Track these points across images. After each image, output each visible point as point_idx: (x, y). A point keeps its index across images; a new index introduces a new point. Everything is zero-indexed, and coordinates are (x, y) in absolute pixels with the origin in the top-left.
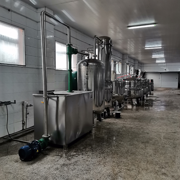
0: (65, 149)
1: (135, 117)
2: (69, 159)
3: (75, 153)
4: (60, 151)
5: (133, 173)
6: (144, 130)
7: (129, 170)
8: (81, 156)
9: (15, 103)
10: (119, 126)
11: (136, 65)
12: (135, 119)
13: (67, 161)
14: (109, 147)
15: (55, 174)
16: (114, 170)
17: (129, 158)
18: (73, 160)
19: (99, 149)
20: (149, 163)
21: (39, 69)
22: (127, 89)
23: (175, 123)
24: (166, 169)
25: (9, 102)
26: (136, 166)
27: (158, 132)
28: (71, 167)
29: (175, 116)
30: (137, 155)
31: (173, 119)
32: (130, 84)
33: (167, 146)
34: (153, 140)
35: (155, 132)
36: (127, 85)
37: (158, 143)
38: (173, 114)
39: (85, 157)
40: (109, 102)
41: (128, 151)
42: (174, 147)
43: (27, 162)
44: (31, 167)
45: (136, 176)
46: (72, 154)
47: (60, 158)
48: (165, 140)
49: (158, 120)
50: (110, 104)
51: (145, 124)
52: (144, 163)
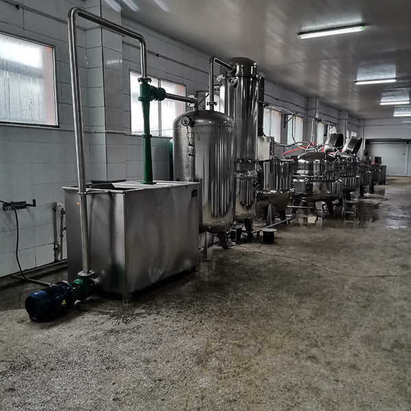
0: (125, 302)
1: (308, 241)
2: (127, 320)
3: (143, 311)
4: (114, 306)
5: (245, 353)
6: (315, 270)
7: (239, 346)
8: (153, 316)
9: (34, 205)
10: (261, 261)
11: (344, 122)
12: (307, 245)
13: (122, 324)
14: (219, 302)
15: (87, 348)
16: (209, 345)
17: (253, 323)
18: (134, 324)
19: (197, 305)
20: (291, 335)
21: (90, 133)
22: (303, 178)
23: (395, 256)
24: (322, 348)
25: (22, 203)
26: (259, 341)
27: (343, 274)
28: (125, 336)
29: (405, 241)
30: (271, 319)
31: (396, 247)
32: (310, 167)
33: (350, 303)
34: (324, 291)
35: (337, 274)
36: (302, 169)
37: (332, 297)
38: (402, 237)
39: (160, 319)
40: (248, 208)
41: (257, 309)
42: (365, 307)
43: (41, 324)
44: (46, 333)
45: (250, 358)
46: (137, 311)
47: (110, 319)
48: (351, 291)
49: (358, 249)
50: (252, 211)
51: (323, 257)
52: (279, 335)
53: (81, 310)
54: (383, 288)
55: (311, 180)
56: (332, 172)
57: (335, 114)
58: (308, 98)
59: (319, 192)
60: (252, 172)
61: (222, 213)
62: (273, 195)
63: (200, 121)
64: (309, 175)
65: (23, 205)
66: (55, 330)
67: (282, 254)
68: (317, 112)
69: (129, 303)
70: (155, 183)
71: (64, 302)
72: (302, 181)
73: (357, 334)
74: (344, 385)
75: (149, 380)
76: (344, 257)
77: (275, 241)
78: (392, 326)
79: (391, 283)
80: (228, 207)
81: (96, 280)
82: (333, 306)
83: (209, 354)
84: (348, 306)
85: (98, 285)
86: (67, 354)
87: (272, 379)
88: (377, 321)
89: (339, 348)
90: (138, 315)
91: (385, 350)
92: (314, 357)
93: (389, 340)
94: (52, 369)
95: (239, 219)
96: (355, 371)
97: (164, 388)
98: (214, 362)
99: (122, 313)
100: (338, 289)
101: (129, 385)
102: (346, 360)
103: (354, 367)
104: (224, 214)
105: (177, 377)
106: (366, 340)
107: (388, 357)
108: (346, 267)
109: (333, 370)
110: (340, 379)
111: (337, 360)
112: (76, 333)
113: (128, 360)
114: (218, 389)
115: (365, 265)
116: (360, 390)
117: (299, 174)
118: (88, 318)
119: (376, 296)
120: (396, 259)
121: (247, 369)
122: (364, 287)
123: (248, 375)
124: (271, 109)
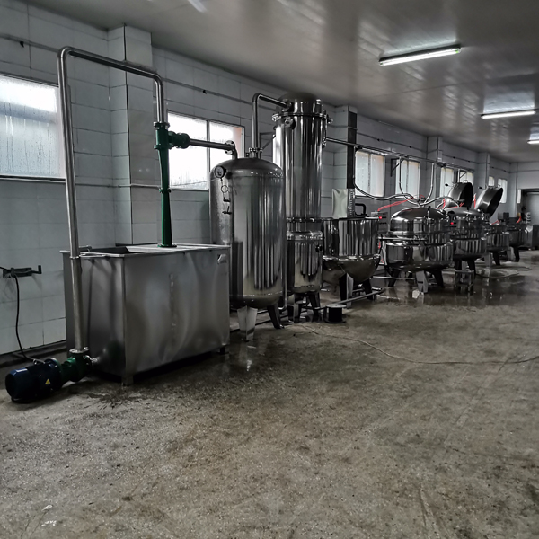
0: (124, 385)
1: (387, 321)
2: (116, 404)
3: (139, 395)
4: (110, 389)
5: (230, 441)
7: (228, 435)
8: (148, 401)
10: (312, 343)
11: (485, 168)
12: (382, 326)
13: (108, 408)
14: (234, 387)
15: (58, 431)
16: (193, 432)
17: (258, 411)
18: (123, 408)
19: (206, 390)
20: (295, 424)
22: (401, 242)
23: (488, 339)
24: (323, 440)
25: (27, 269)
26: (254, 429)
27: (404, 360)
28: (106, 420)
29: (514, 322)
30: (283, 407)
31: (496, 329)
32: (410, 226)
33: (390, 393)
34: (368, 379)
35: (396, 359)
36: (400, 230)
37: (373, 385)
38: (514, 317)
39: (153, 404)
40: (311, 278)
41: (273, 396)
42: (405, 397)
43: (20, 405)
44: (21, 414)
45: (232, 446)
46: (133, 395)
47: (98, 402)
48: (402, 379)
49: (446, 330)
50: (316, 283)
51: (393, 340)
52: (281, 425)
53: (72, 392)
54: (443, 376)
55: (411, 244)
56: (439, 232)
57: (472, 157)
58: (427, 136)
59: (420, 259)
60: (315, 233)
61: (268, 284)
62: (351, 263)
63: (241, 172)
64: (408, 236)
65: (27, 272)
66: (32, 412)
67: (343, 335)
68: (440, 154)
69: (128, 386)
70: (175, 247)
71: (48, 382)
72: (400, 244)
73: (375, 426)
74: (322, 478)
75: (107, 465)
76: (420, 339)
77: (344, 320)
78: (425, 420)
79: (458, 371)
81: (95, 360)
82: (367, 396)
83: (187, 441)
84: (384, 396)
85: (96, 364)
86: (34, 436)
87: (243, 469)
88: (410, 413)
89: (343, 440)
90: (131, 399)
91: (397, 444)
92: (307, 448)
93: (409, 434)
94: (10, 451)
95: (300, 292)
96: (346, 464)
97: (118, 473)
98: (189, 450)
99: (115, 397)
100: (386, 376)
101: (83, 469)
102: (341, 453)
103: (347, 460)
104: (271, 286)
105: (139, 463)
106: (381, 433)
107: (394, 452)
108: (414, 352)
109: (320, 462)
110: (321, 472)
111: (331, 452)
112: (53, 415)
113: (95, 444)
114: (177, 476)
115: (440, 349)
116: (337, 484)
117: (396, 236)
118: (76, 400)
119: (428, 385)
120: (486, 344)
121: (221, 458)
122: (421, 375)
123: (219, 464)
124: (370, 153)
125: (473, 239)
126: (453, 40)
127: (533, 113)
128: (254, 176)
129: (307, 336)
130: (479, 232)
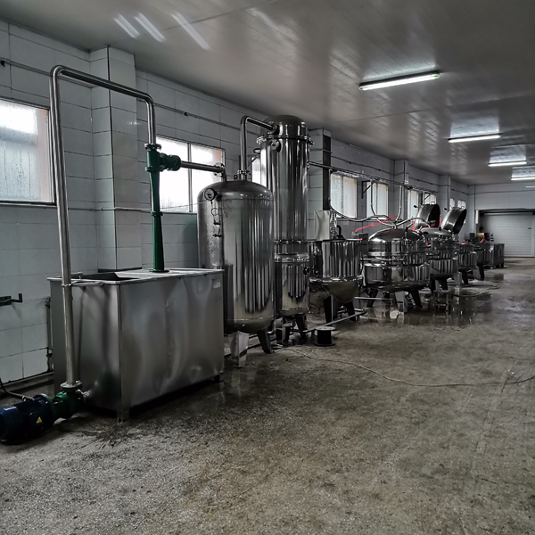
0: (120, 421)
2: (115, 442)
3: (138, 431)
4: (105, 425)
5: (249, 480)
6: (371, 378)
7: (244, 472)
8: (149, 437)
9: (20, 301)
10: (307, 367)
11: (446, 190)
13: (107, 447)
14: (237, 419)
15: (57, 475)
16: (206, 471)
17: (270, 445)
18: (123, 446)
19: (209, 422)
20: (312, 458)
21: (96, 211)
22: (379, 262)
23: (481, 360)
24: (346, 474)
25: (6, 298)
26: (270, 465)
27: (405, 383)
28: (107, 461)
29: (500, 342)
30: (295, 439)
31: (485, 349)
32: (388, 247)
33: (400, 419)
34: (374, 404)
35: (397, 383)
36: (378, 251)
37: (381, 411)
38: (498, 335)
39: (156, 440)
40: (299, 300)
41: (281, 427)
42: (417, 424)
43: (9, 447)
44: (12, 457)
45: (251, 486)
46: (131, 431)
47: (95, 441)
48: (408, 403)
49: (436, 351)
50: (303, 305)
51: (387, 362)
52: (298, 459)
53: (62, 430)
54: (449, 400)
55: (389, 264)
56: (415, 253)
57: (433, 179)
58: (394, 160)
59: (399, 279)
60: (302, 255)
61: (259, 307)
62: (335, 284)
63: (230, 194)
64: (386, 257)
65: (6, 301)
66: (24, 454)
67: (336, 358)
68: (407, 177)
69: (124, 421)
70: (167, 271)
71: (39, 420)
72: (378, 265)
73: (395, 456)
74: (356, 518)
75: (120, 514)
76: (414, 361)
77: (333, 342)
78: (444, 448)
79: (462, 394)
80: (267, 300)
81: (87, 394)
82: (378, 423)
83: (202, 482)
84: (396, 423)
85: (88, 398)
86: (30, 482)
87: (270, 512)
88: (427, 440)
89: (366, 473)
90: (131, 436)
91: (424, 476)
92: (331, 485)
93: (432, 464)
94: (7, 500)
95: (288, 314)
96: (377, 501)
97: (134, 522)
98: (206, 492)
99: (112, 434)
100: (391, 402)
101: (94, 519)
102: (369, 489)
103: (377, 496)
104: (262, 309)
105: (154, 509)
106: (404, 464)
107: (424, 485)
108: (411, 374)
109: (349, 500)
110: (353, 511)
111: (359, 488)
112: (48, 457)
113: (102, 489)
114: (200, 523)
115: (437, 371)
116: (374, 525)
117: (374, 257)
118: (69, 439)
119: (436, 410)
120: (479, 365)
121: (243, 500)
122: (426, 399)
123: (242, 506)
124: (343, 176)
125: (445, 259)
126: (432, 66)
127: (497, 137)
128: (244, 199)
129: (300, 360)
130: (451, 252)
